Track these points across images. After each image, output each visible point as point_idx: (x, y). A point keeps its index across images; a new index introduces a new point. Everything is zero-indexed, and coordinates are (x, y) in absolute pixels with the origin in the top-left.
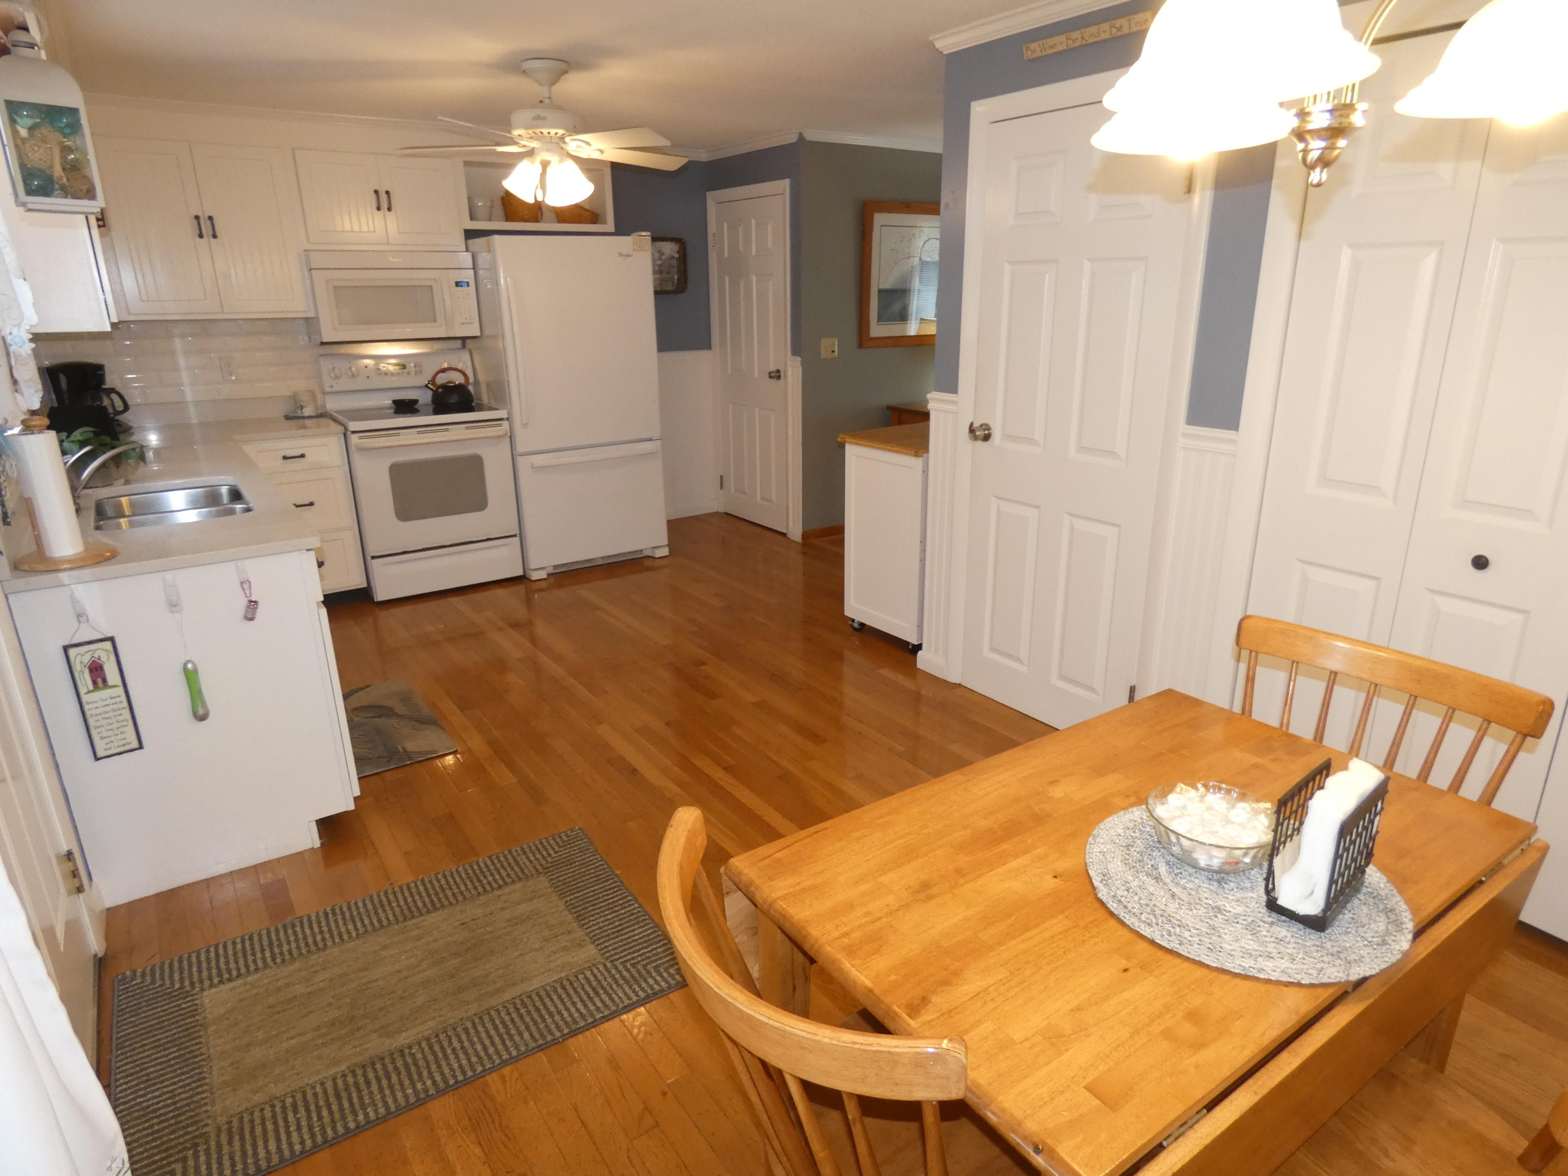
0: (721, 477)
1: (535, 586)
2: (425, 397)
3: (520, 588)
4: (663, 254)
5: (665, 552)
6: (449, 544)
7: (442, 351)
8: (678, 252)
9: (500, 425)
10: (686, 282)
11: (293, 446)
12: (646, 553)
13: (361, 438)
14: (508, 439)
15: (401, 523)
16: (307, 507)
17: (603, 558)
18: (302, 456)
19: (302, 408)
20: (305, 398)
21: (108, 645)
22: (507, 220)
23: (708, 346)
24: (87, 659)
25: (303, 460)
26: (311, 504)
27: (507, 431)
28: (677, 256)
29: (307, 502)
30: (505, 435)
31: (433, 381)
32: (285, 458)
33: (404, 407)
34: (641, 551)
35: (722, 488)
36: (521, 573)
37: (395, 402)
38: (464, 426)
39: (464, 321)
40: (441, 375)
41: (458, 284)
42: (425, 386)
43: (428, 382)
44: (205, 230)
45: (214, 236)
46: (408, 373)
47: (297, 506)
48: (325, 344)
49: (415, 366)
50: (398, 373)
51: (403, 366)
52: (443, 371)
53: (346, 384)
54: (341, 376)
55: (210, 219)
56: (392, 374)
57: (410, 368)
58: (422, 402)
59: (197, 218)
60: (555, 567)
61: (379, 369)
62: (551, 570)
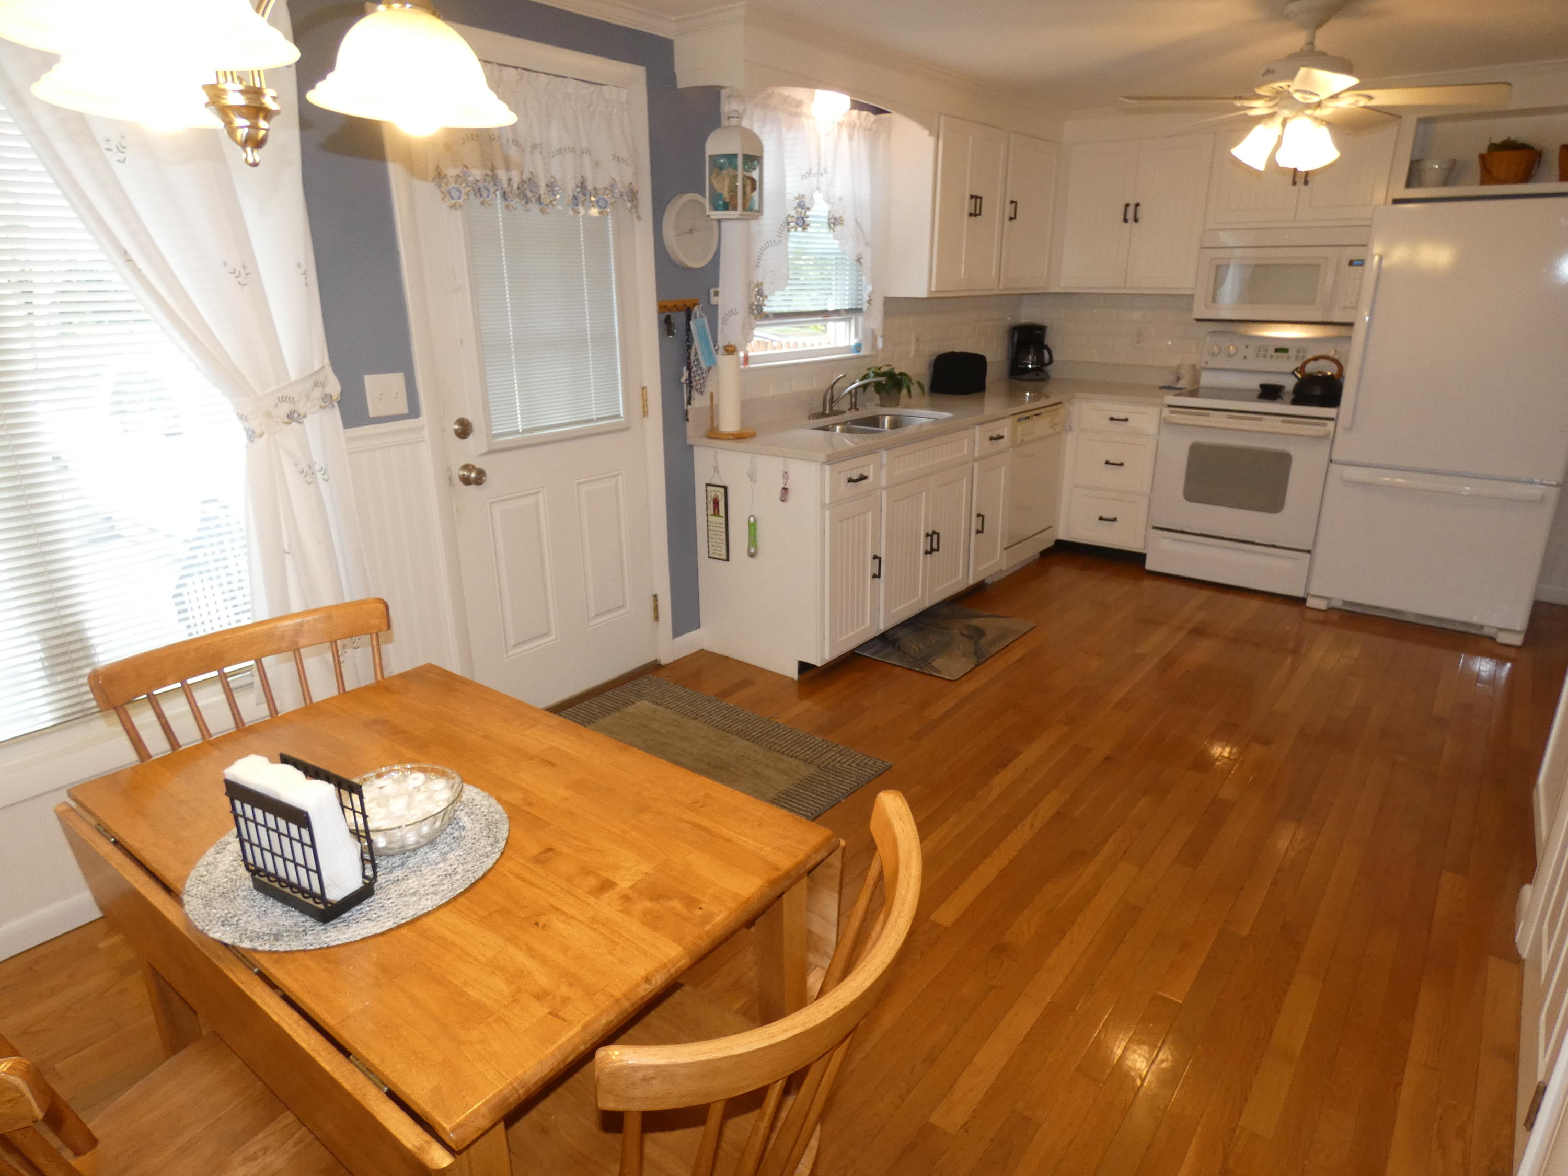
1: (1309, 614)
2: (1289, 383)
3: (1295, 610)
5: (1517, 640)
6: (1228, 537)
9: (1324, 425)
11: (1120, 410)
12: (1487, 631)
13: (1172, 412)
14: (1329, 443)
15: (1188, 503)
16: (1116, 467)
17: (1417, 615)
18: (1126, 420)
19: (1178, 379)
20: (1185, 370)
21: (722, 490)
22: (1483, 182)
24: (713, 495)
25: (1125, 423)
26: (1122, 464)
27: (1330, 433)
29: (1118, 462)
30: (1325, 437)
31: (1302, 369)
32: (1112, 419)
33: (1270, 392)
34: (1482, 627)
36: (1300, 594)
37: (1262, 386)
38: (1281, 418)
39: (1347, 305)
40: (1311, 363)
41: (1351, 263)
42: (1293, 373)
43: (1296, 370)
44: (1130, 216)
45: (1136, 220)
46: (1289, 358)
47: (1107, 463)
48: (1198, 320)
49: (1298, 351)
50: (1278, 357)
51: (1286, 350)
52: (1316, 359)
53: (1221, 362)
54: (1219, 354)
55: (1137, 205)
56: (1272, 357)
57: (1292, 353)
58: (1286, 389)
59: (1127, 205)
60: (1345, 602)
61: (1259, 351)
62: (1338, 604)
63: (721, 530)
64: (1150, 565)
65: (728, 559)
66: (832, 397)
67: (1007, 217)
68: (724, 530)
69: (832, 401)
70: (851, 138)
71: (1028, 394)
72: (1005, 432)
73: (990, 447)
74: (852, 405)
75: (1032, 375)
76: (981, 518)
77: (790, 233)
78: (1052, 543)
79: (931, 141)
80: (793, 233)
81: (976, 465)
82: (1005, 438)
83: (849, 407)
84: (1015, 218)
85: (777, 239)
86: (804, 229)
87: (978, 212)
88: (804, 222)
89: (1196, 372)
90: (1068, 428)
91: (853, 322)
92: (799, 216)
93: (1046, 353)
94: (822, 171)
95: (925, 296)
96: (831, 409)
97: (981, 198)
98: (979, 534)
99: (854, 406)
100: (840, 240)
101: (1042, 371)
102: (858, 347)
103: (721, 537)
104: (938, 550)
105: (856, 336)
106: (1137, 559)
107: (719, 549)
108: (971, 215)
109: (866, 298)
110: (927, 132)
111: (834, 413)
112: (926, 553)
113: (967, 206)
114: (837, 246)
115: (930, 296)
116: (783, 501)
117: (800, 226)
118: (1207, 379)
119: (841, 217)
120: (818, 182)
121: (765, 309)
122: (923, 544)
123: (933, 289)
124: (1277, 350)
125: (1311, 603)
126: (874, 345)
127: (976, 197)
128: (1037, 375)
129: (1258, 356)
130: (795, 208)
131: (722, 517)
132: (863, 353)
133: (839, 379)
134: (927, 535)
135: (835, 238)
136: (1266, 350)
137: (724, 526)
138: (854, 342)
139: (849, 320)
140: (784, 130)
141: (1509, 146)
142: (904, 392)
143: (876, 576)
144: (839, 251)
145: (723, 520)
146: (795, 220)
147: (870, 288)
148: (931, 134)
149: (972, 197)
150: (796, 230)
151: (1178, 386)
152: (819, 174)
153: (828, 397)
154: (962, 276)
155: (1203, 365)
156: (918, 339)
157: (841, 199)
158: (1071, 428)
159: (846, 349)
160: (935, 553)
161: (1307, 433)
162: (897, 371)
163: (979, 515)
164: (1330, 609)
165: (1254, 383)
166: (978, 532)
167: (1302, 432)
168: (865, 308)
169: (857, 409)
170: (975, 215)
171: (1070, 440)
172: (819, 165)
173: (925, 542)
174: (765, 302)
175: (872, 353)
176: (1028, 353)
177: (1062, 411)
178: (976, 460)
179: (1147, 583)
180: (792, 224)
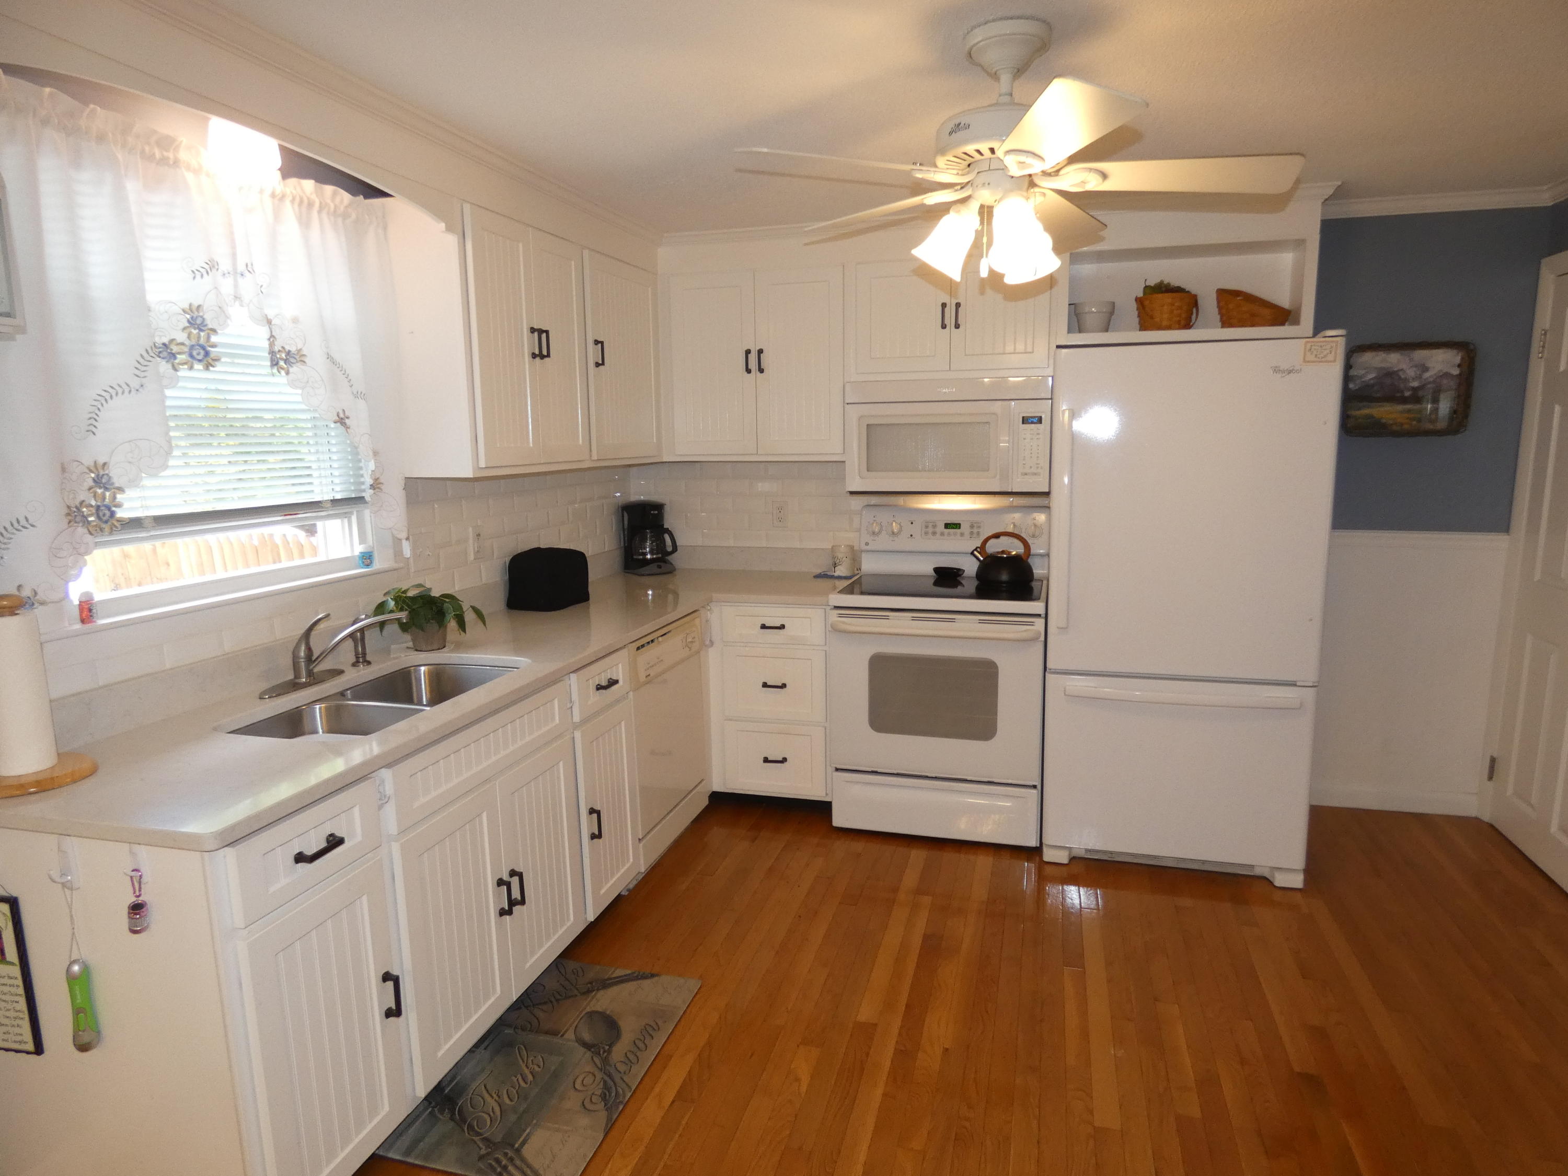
0: (1493, 760)
1: (1048, 870)
2: (970, 567)
4: (1426, 369)
5: (1297, 881)
6: (934, 775)
7: (1012, 509)
8: (1459, 366)
9: (1032, 624)
10: (1466, 416)
11: (772, 615)
12: (1258, 872)
13: (841, 616)
14: (1040, 646)
15: (876, 733)
16: (777, 690)
18: (783, 627)
19: (835, 565)
20: (842, 554)
21: (7, 908)
22: (1143, 327)
23: (1502, 524)
25: (781, 632)
26: (784, 686)
27: (1040, 633)
28: (1456, 372)
29: (779, 683)
30: (1034, 639)
31: (982, 548)
32: (763, 627)
33: (947, 578)
34: (1252, 866)
35: (1490, 778)
36: (1033, 842)
37: (937, 570)
38: (978, 617)
39: (1027, 470)
40: (992, 542)
41: (1025, 420)
42: (972, 553)
43: (976, 550)
44: (753, 365)
45: (761, 370)
46: (962, 535)
47: (765, 685)
48: (852, 493)
49: (972, 526)
50: (949, 534)
51: (957, 526)
52: (997, 536)
53: (884, 542)
54: (880, 532)
55: (760, 352)
56: (942, 534)
57: (965, 528)
58: (965, 574)
59: (748, 352)
60: (1087, 851)
61: (927, 527)
62: (1082, 854)
63: (13, 990)
64: (839, 819)
65: (39, 1049)
66: (309, 650)
67: (591, 364)
68: (21, 991)
69: (309, 659)
70: (305, 223)
71: (650, 592)
72: (619, 673)
73: (596, 698)
74: (357, 658)
75: (653, 568)
76: (595, 816)
77: (180, 374)
78: (706, 802)
79: (452, 240)
80: (183, 372)
81: (578, 735)
82: (621, 682)
83: (354, 660)
84: (603, 364)
85: (135, 383)
86: (207, 367)
87: (545, 353)
88: (207, 354)
89: (855, 556)
90: (707, 643)
91: (354, 518)
92: (194, 342)
93: (667, 537)
94: (241, 267)
95: (470, 475)
96: (310, 673)
97: (547, 332)
98: (596, 840)
99: (361, 659)
100: (303, 388)
101: (665, 562)
102: (367, 558)
103: (18, 1007)
104: (523, 902)
105: (362, 540)
106: (823, 809)
107: (17, 1030)
108: (534, 356)
109: (369, 481)
110: (443, 225)
111: (315, 679)
112: (502, 913)
113: (528, 343)
114: (299, 399)
115: (479, 475)
116: (135, 932)
117: (200, 361)
118: (870, 565)
119: (299, 351)
120: (236, 286)
121: (121, 514)
122: (493, 899)
123: (482, 464)
124: (947, 526)
125: (1049, 855)
126: (398, 553)
127: (541, 332)
128: (660, 567)
129: (926, 533)
130: (184, 329)
131: (12, 964)
132: (377, 565)
133: (320, 620)
134: (500, 882)
135: (292, 384)
136: (934, 526)
137: (20, 982)
138: (359, 549)
139: (347, 515)
140: (132, 187)
141: (1163, 289)
142: (452, 624)
143: (394, 1012)
144: (303, 407)
145: (16, 971)
146: (186, 349)
147: (372, 465)
148: (449, 229)
149: (533, 330)
150: (191, 368)
151: (836, 574)
152: (237, 274)
153: (302, 654)
154: (531, 445)
155: (864, 547)
156: (479, 535)
157: (295, 320)
158: (712, 643)
159: (345, 562)
160: (516, 909)
161: (1011, 636)
162: (436, 593)
163: (592, 811)
164: (1073, 859)
165: (926, 567)
166: (593, 837)
167: (1005, 636)
168: (368, 495)
169: (369, 663)
170: (542, 357)
171: (713, 657)
172: (234, 256)
173: (497, 896)
174: (119, 497)
175: (395, 565)
176: (644, 540)
177: (697, 621)
178: (576, 726)
179: (841, 847)
180: (181, 358)
